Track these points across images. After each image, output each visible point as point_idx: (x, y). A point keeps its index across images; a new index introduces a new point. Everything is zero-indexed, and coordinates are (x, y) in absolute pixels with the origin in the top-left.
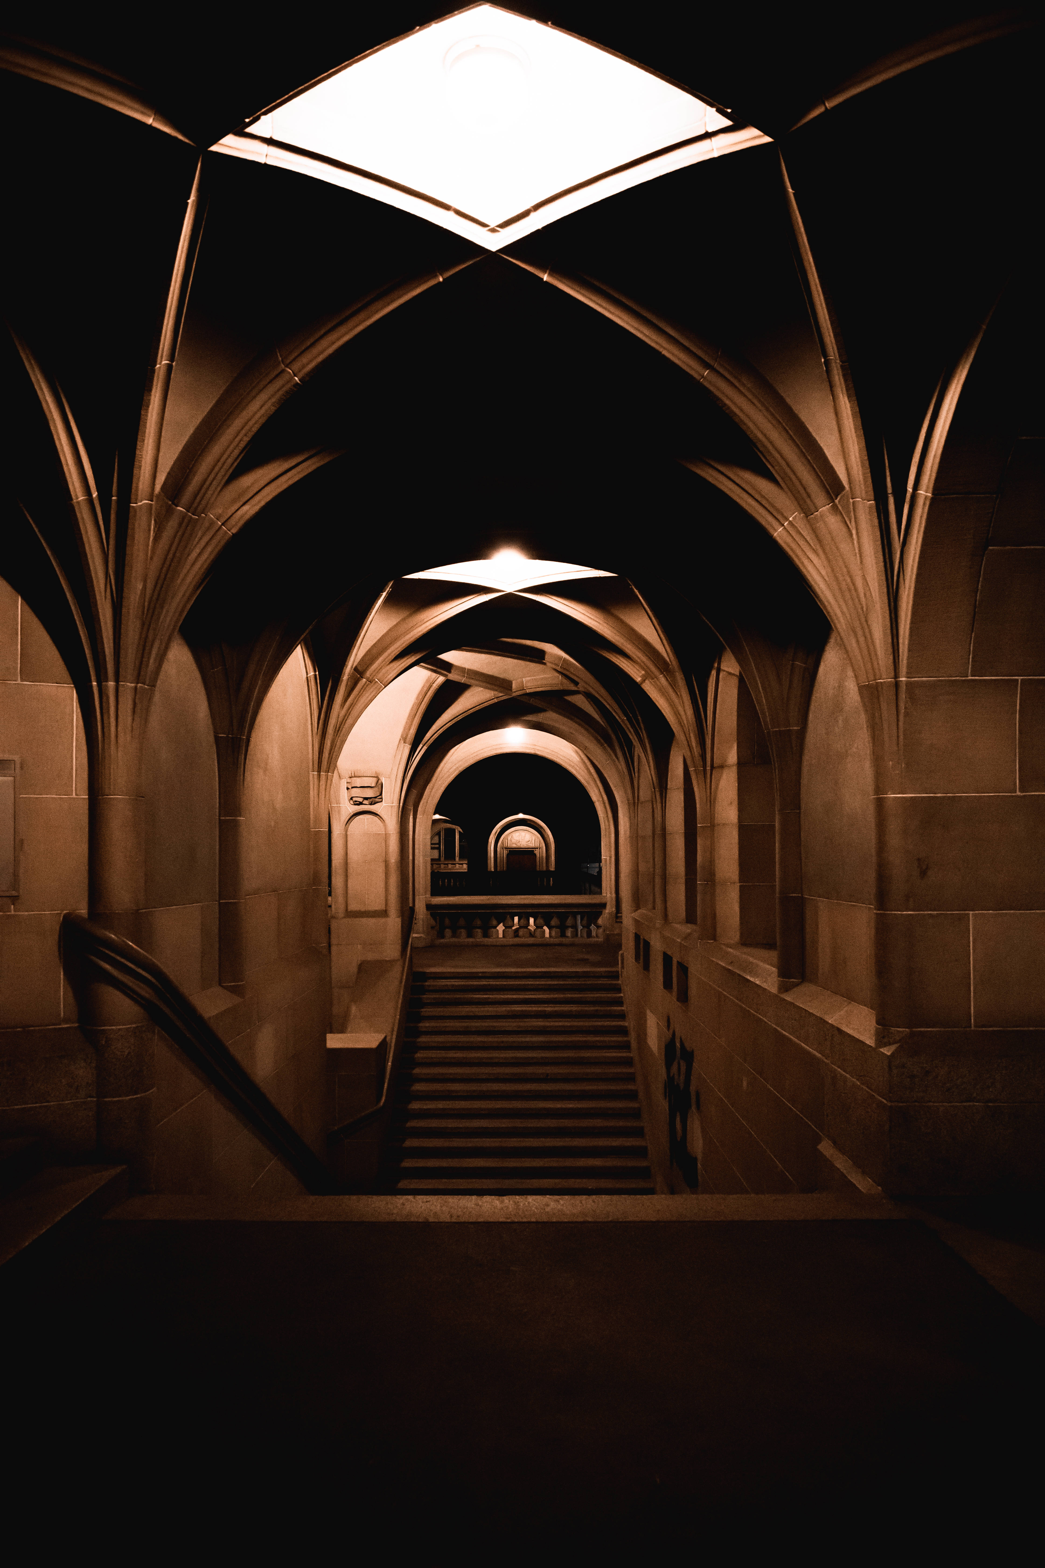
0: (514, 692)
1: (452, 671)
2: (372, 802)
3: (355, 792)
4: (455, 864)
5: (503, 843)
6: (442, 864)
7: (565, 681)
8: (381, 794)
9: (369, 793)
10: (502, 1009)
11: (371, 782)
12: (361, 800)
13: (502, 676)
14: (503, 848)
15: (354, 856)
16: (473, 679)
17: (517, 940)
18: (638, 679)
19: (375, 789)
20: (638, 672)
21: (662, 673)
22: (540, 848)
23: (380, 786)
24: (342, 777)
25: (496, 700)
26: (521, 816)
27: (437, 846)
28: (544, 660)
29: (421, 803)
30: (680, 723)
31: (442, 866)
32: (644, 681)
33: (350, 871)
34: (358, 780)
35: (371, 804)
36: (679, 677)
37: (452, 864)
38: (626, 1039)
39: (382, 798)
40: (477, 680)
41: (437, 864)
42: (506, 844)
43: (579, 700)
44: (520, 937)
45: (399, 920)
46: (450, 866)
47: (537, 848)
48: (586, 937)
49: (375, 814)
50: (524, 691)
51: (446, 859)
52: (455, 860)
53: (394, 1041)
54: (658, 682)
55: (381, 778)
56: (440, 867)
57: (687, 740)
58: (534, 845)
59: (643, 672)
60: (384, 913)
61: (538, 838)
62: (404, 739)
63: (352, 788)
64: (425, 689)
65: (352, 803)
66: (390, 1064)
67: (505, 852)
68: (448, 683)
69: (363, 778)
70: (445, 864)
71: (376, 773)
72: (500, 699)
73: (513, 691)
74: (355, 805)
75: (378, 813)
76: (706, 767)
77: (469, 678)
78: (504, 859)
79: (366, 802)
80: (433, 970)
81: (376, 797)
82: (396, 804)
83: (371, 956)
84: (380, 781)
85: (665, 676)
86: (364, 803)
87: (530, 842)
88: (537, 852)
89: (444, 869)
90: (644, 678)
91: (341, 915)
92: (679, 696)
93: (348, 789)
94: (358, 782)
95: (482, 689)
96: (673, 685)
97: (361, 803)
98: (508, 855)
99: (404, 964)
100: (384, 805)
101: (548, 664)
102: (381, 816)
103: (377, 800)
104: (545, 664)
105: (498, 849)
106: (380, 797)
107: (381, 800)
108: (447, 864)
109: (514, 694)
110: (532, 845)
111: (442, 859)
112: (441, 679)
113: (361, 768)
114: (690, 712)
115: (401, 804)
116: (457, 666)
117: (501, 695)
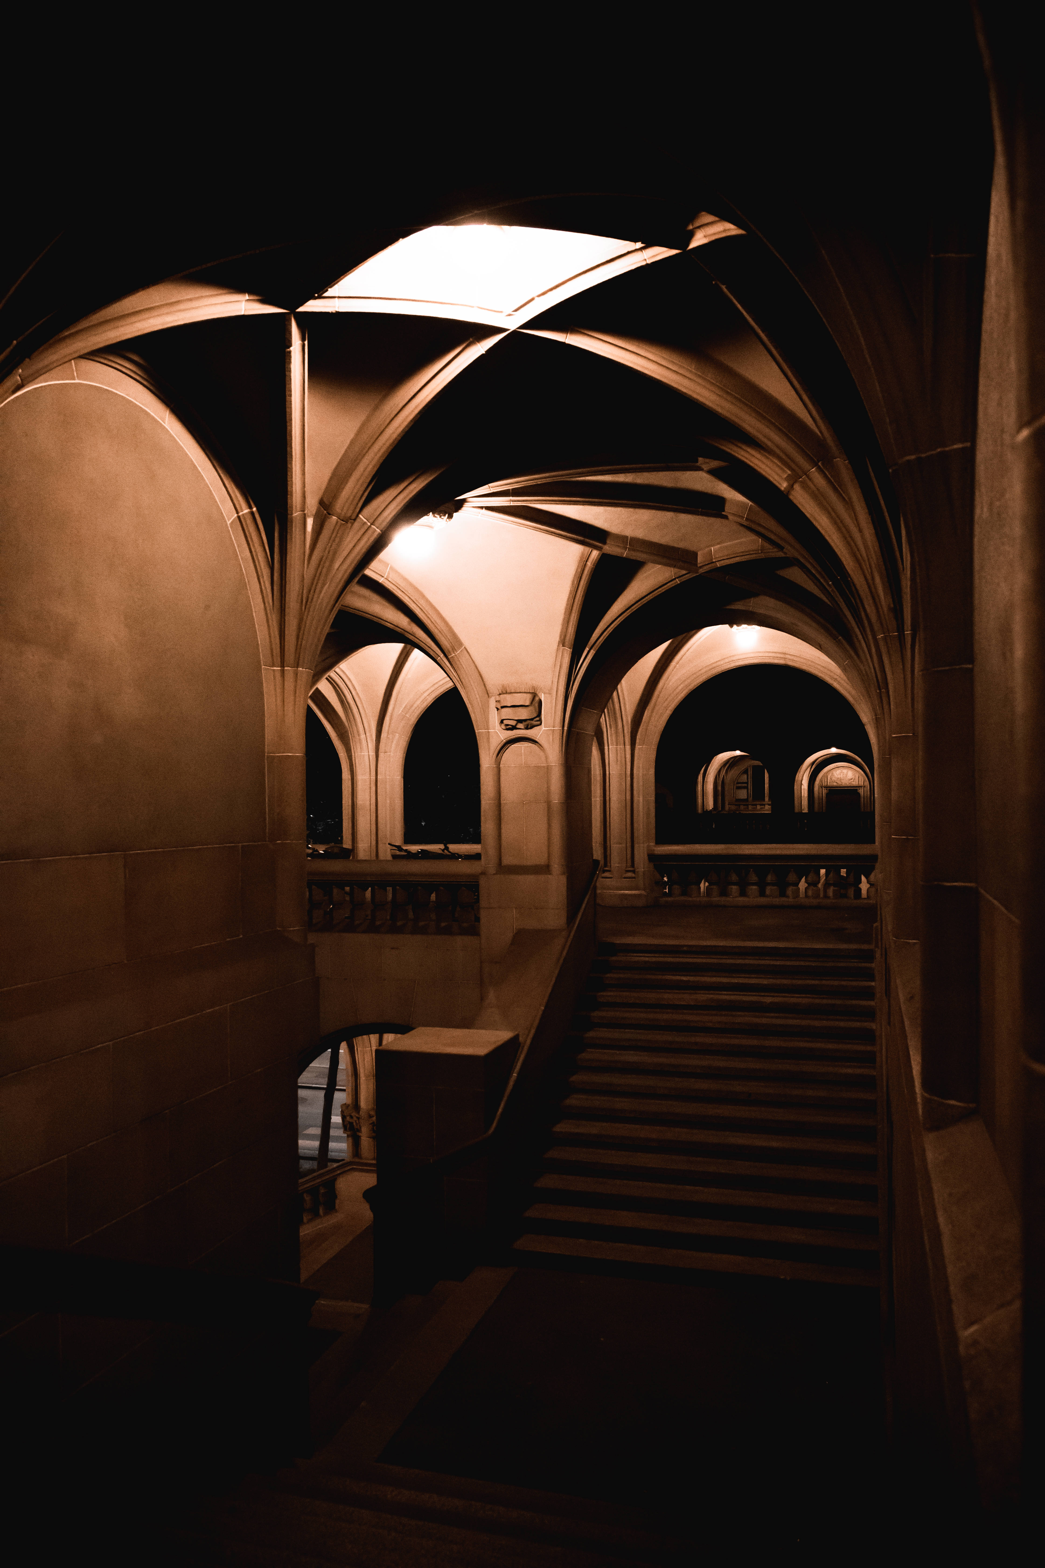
0: (701, 567)
1: (608, 542)
2: (528, 725)
3: (507, 713)
4: (764, 805)
5: (821, 781)
6: (750, 804)
7: (767, 545)
8: (539, 714)
9: (524, 714)
10: (703, 997)
11: (525, 699)
12: (513, 723)
13: (681, 545)
14: (822, 787)
15: (510, 795)
16: (638, 551)
17: (763, 900)
18: (784, 485)
19: (530, 708)
20: (780, 472)
21: (815, 464)
22: (864, 787)
23: (537, 705)
24: (490, 695)
25: (678, 581)
26: (834, 750)
27: (746, 785)
28: (724, 511)
29: (640, 729)
30: (854, 555)
31: (750, 807)
32: (791, 487)
33: (504, 813)
34: (508, 697)
35: (527, 728)
36: (841, 463)
37: (761, 805)
38: (869, 1048)
39: (540, 720)
40: (646, 553)
41: (744, 805)
42: (826, 783)
43: (795, 575)
44: (767, 896)
45: (563, 879)
46: (759, 807)
47: (862, 787)
48: (852, 896)
49: (534, 742)
50: (713, 565)
51: (754, 799)
52: (764, 800)
53: (529, 1042)
54: (810, 483)
55: (539, 695)
56: (748, 808)
57: (868, 584)
58: (857, 783)
59: (789, 472)
60: (544, 869)
61: (862, 775)
62: (562, 642)
63: (502, 707)
64: (579, 570)
65: (504, 728)
66: (515, 1075)
67: (825, 791)
68: (604, 559)
69: (514, 694)
70: (752, 805)
71: (533, 688)
72: (684, 579)
73: (699, 565)
74: (507, 729)
75: (537, 740)
76: (904, 631)
77: (634, 550)
78: (824, 798)
79: (520, 726)
80: (629, 940)
81: (532, 719)
82: (558, 728)
83: (531, 924)
84: (537, 699)
85: (820, 470)
86: (518, 727)
87: (852, 780)
88: (861, 791)
89: (753, 811)
90: (791, 482)
91: (492, 870)
92: (848, 503)
93: (498, 709)
94: (509, 700)
95: (660, 566)
96: (836, 485)
97: (513, 728)
98: (827, 794)
99: (569, 936)
100: (544, 729)
101: (730, 517)
102: (540, 743)
103: (534, 723)
104: (726, 517)
105: (816, 788)
106: (538, 719)
107: (539, 722)
108: (756, 805)
109: (701, 571)
110: (855, 783)
111: (751, 799)
112: (595, 554)
113: (511, 681)
114: (869, 532)
115: (566, 728)
116: (614, 534)
117: (684, 572)
